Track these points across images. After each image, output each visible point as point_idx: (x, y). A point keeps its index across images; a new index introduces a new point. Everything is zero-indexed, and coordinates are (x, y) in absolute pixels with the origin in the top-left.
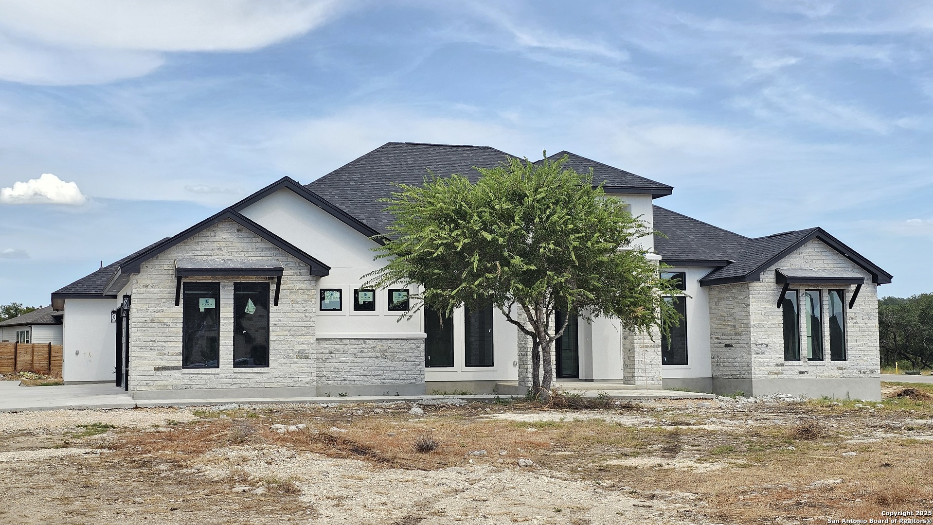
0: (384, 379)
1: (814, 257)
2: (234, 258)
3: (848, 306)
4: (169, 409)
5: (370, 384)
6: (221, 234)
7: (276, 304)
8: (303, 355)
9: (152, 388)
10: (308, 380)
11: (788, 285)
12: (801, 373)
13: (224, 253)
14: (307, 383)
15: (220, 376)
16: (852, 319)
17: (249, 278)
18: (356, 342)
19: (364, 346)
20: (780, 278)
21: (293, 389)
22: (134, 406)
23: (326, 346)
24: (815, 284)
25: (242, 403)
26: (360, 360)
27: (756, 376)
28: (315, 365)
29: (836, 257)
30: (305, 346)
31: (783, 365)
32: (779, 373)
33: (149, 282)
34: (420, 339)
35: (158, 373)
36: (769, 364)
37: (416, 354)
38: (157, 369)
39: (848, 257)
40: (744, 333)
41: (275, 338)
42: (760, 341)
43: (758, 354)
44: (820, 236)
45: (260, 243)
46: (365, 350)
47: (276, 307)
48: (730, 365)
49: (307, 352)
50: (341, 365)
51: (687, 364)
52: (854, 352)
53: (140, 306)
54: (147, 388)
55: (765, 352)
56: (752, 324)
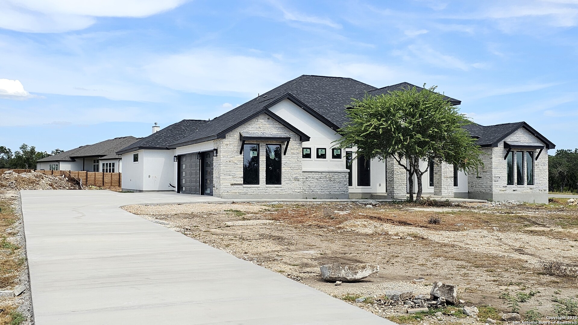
0: (330, 191)
1: (521, 136)
2: (266, 132)
3: (535, 159)
4: (248, 204)
5: (324, 194)
6: (260, 121)
7: (285, 154)
8: (296, 179)
9: (230, 194)
10: (299, 191)
11: (511, 149)
12: (514, 191)
13: (262, 130)
14: (298, 192)
15: (260, 188)
16: (537, 165)
17: (272, 142)
18: (318, 173)
19: (321, 175)
20: (506, 145)
21: (292, 195)
22: (232, 202)
23: (304, 175)
24: (521, 148)
25: (280, 201)
26: (320, 182)
27: (494, 192)
28: (302, 184)
29: (530, 136)
30: (298, 175)
31: (506, 187)
32: (504, 191)
33: (228, 143)
34: (347, 172)
35: (233, 186)
36: (500, 186)
37: (345, 180)
38: (232, 185)
39: (537, 137)
40: (488, 171)
41: (284, 171)
42: (496, 176)
43: (495, 181)
44: (525, 126)
45: (278, 125)
46: (322, 177)
47: (285, 156)
48: (480, 186)
49: (298, 177)
50: (311, 184)
51: (457, 186)
52: (537, 181)
53: (224, 155)
54: (227, 194)
55: (499, 181)
56: (493, 167)
